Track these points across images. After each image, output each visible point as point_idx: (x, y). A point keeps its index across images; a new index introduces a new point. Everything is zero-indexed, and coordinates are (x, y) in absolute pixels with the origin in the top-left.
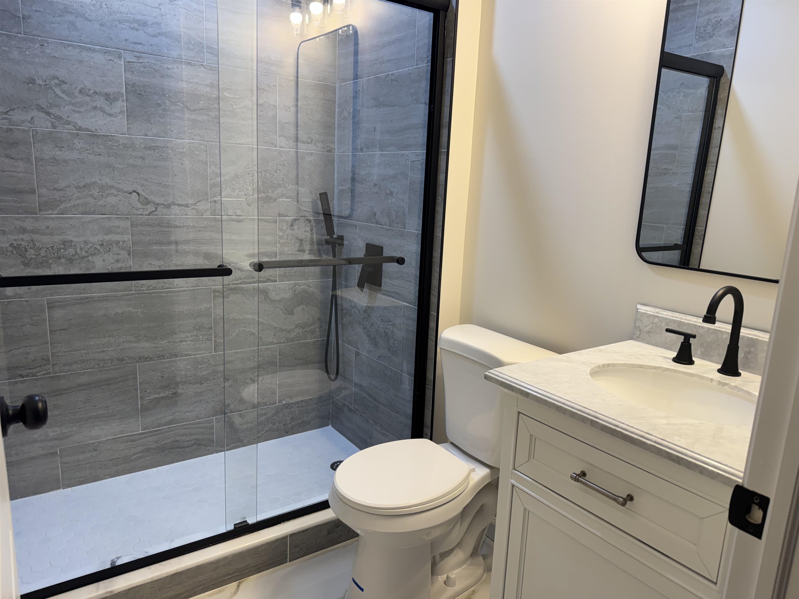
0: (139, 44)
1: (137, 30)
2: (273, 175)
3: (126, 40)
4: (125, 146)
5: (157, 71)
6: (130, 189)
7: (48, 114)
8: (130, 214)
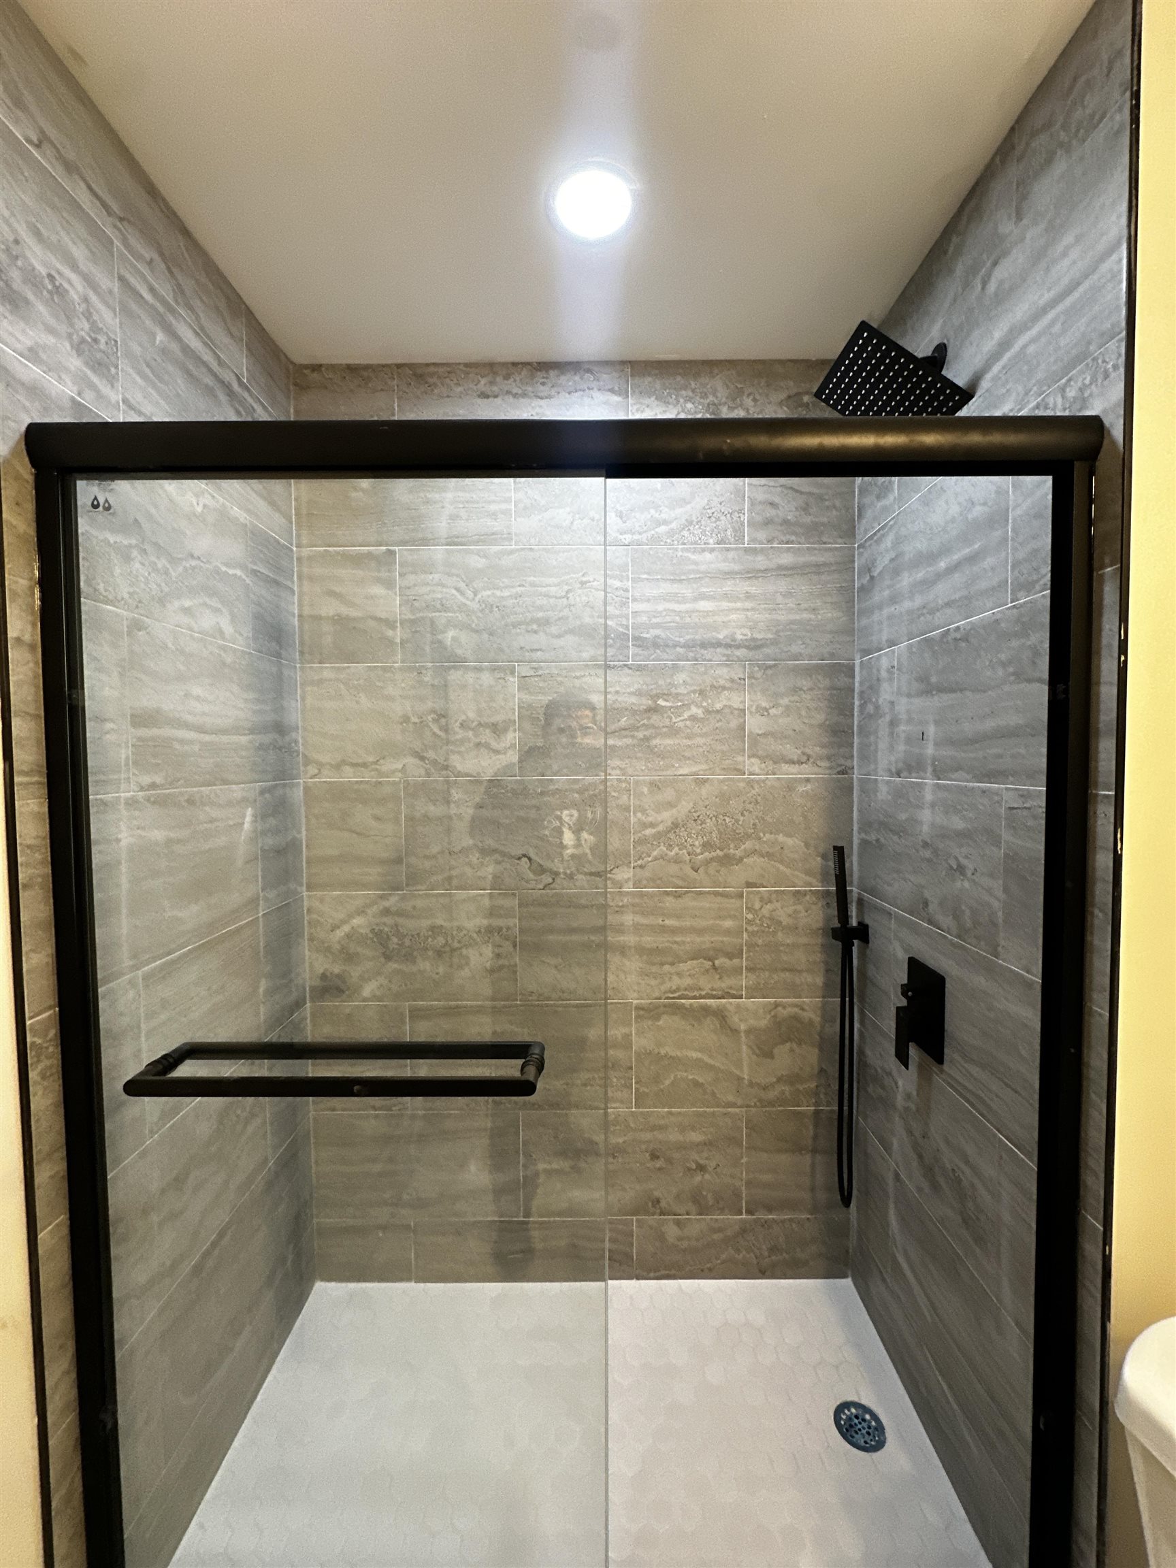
0: (538, 650)
2: (737, 821)
7: (422, 758)
8: (518, 889)
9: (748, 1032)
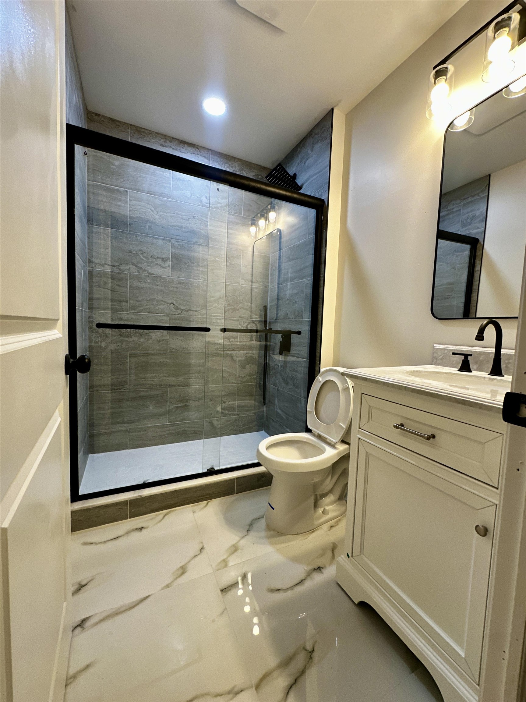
0: (178, 236)
1: (178, 230)
2: (238, 298)
3: (173, 234)
4: (169, 281)
5: (185, 248)
6: (170, 302)
7: (137, 266)
8: (170, 314)
9: (239, 361)
